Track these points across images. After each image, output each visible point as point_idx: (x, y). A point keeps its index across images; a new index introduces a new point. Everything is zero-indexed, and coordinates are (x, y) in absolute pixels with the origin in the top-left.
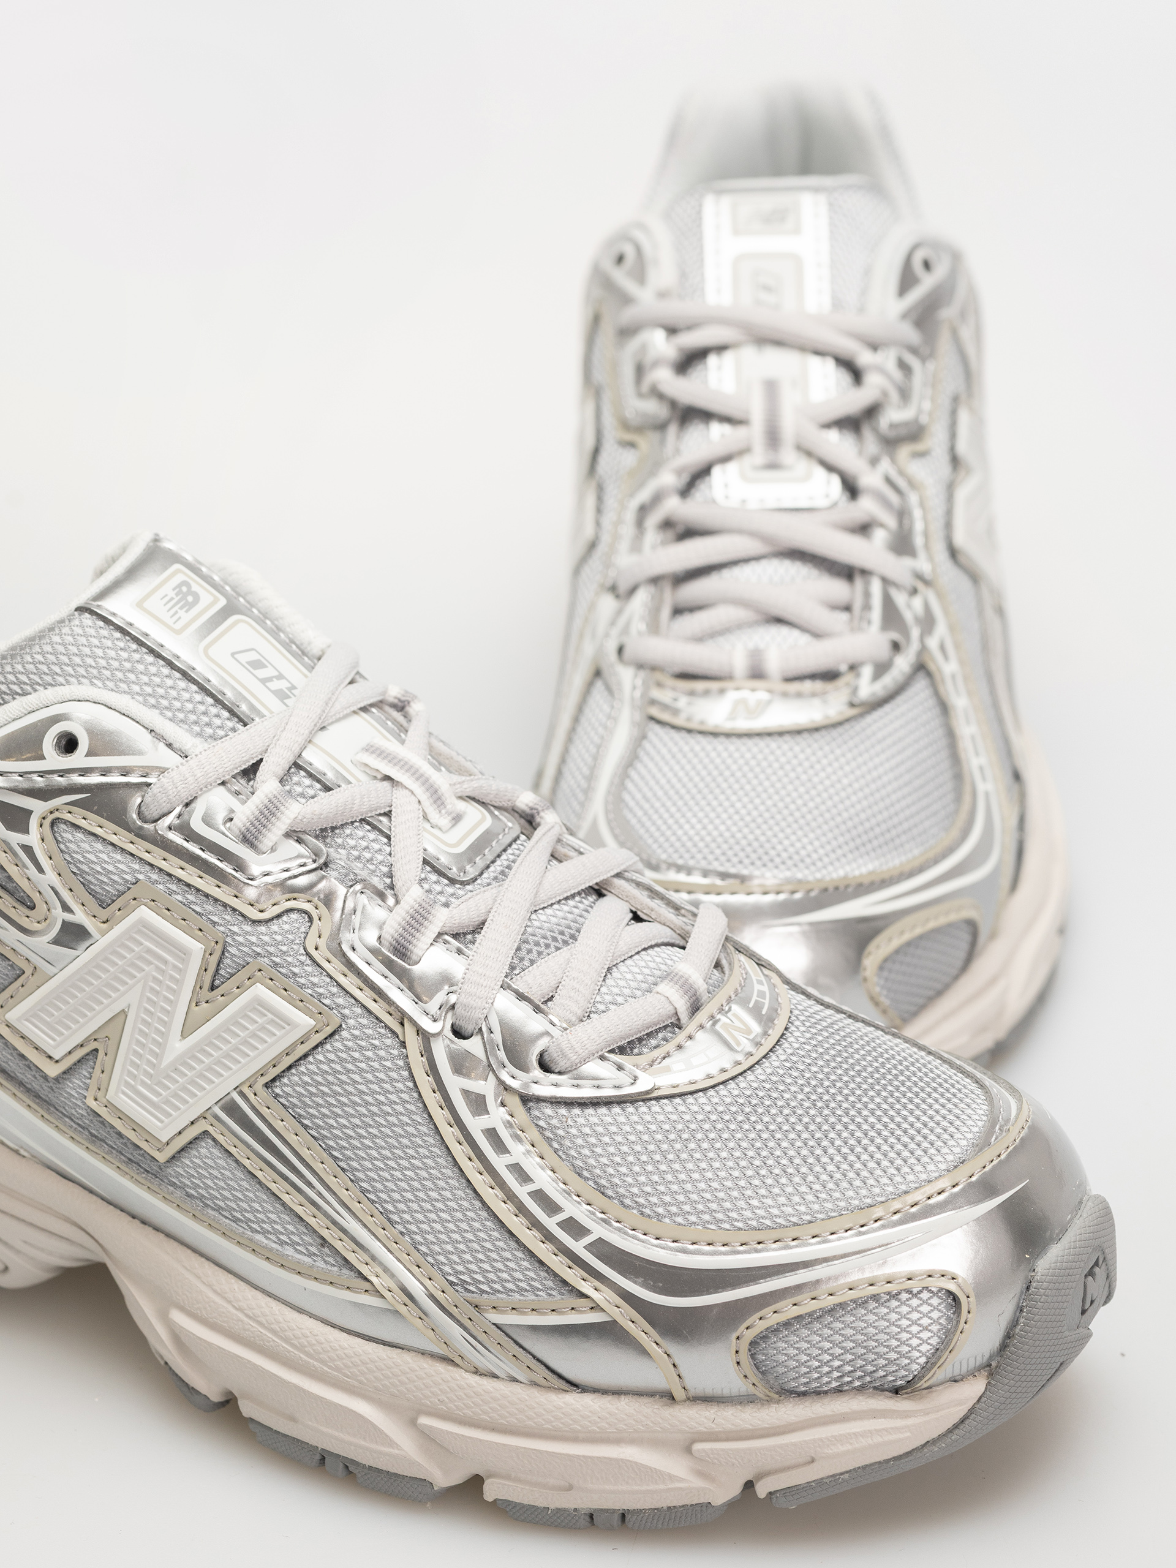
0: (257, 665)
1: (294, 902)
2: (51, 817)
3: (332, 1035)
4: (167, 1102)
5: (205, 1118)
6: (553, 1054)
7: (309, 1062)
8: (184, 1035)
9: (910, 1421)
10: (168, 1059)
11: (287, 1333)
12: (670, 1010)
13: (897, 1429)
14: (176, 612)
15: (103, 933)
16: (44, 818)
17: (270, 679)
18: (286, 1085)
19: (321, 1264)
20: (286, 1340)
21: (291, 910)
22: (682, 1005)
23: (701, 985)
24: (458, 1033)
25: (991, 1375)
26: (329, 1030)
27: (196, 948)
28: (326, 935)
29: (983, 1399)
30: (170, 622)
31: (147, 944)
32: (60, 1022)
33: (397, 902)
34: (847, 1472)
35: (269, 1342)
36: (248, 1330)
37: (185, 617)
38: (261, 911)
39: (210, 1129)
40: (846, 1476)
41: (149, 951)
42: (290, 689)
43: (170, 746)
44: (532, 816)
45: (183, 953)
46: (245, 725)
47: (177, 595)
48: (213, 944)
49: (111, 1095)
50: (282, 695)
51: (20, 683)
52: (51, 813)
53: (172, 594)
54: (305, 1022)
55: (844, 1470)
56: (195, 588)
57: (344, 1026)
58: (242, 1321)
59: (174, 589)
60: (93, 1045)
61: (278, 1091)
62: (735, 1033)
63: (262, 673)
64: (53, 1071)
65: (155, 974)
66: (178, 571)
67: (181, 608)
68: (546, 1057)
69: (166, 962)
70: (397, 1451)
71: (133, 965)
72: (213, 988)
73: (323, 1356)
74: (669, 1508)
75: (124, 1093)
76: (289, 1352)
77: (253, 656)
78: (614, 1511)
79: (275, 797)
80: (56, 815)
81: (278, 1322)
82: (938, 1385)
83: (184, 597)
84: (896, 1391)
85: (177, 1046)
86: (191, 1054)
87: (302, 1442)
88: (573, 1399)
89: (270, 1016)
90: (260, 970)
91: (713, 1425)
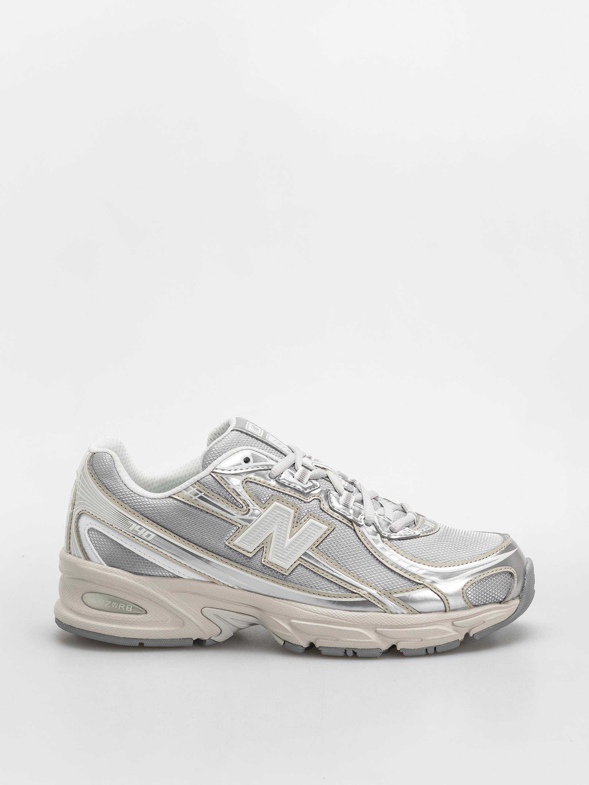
1: (315, 497)
2: (245, 481)
3: (333, 530)
4: (287, 557)
5: (299, 560)
7: (328, 538)
8: (290, 538)
9: (506, 609)
10: (287, 544)
11: (333, 615)
13: (503, 612)
15: (264, 512)
16: (243, 482)
18: (322, 546)
19: (340, 593)
20: (333, 617)
21: (314, 499)
22: (415, 518)
24: (367, 525)
25: (520, 598)
26: (332, 529)
27: (292, 511)
28: (325, 505)
29: (520, 605)
31: (278, 512)
32: (252, 540)
33: (341, 495)
34: (491, 626)
35: (327, 619)
36: (320, 618)
38: (307, 500)
39: (301, 563)
40: (491, 628)
41: (279, 514)
43: (272, 459)
44: (353, 483)
45: (289, 513)
46: (286, 456)
48: (296, 509)
49: (269, 559)
51: (213, 457)
52: (245, 480)
54: (325, 527)
55: (490, 626)
57: (336, 527)
58: (317, 616)
60: (263, 545)
61: (319, 548)
64: (250, 555)
65: (281, 520)
68: (392, 529)
69: (284, 516)
70: (371, 640)
71: (274, 519)
72: (297, 522)
73: (346, 618)
74: (448, 643)
75: (273, 558)
76: (334, 620)
78: (432, 647)
81: (329, 613)
82: (509, 601)
84: (500, 602)
85: (289, 541)
86: (293, 542)
87: (338, 648)
89: (316, 527)
90: (311, 515)
91: (458, 616)
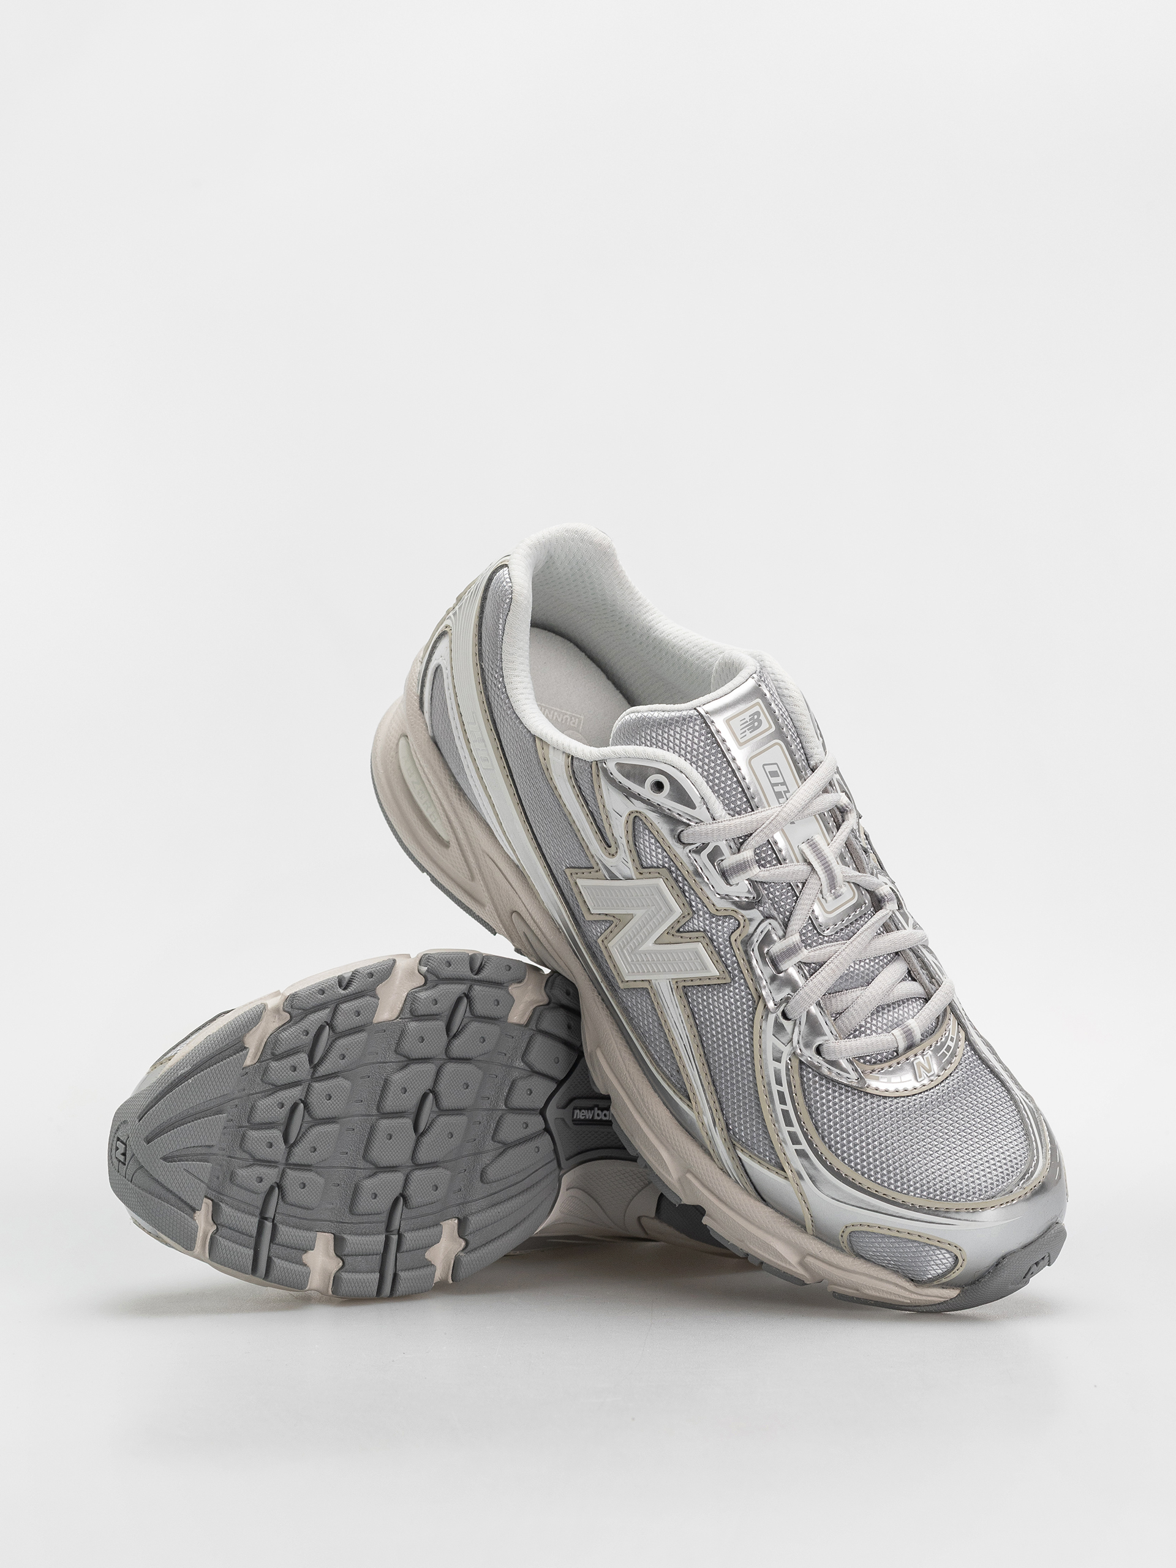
0: (774, 774)
1: (735, 913)
2: (635, 814)
3: (724, 985)
4: (635, 965)
6: (824, 1049)
7: (709, 990)
8: (655, 943)
12: (894, 1045)
14: (745, 731)
15: (637, 877)
16: (631, 813)
17: (777, 785)
18: (694, 993)
19: (674, 1080)
21: (732, 917)
22: (902, 1046)
23: (918, 1036)
24: (784, 1015)
26: (723, 981)
27: (678, 911)
28: (743, 936)
30: (739, 736)
31: (656, 896)
32: (600, 900)
33: (784, 936)
37: (749, 735)
38: (717, 910)
39: (650, 989)
42: (785, 792)
43: (708, 809)
46: (753, 810)
47: (750, 720)
48: (687, 913)
49: (610, 945)
50: (779, 795)
53: (748, 719)
54: (714, 971)
56: (762, 717)
57: (732, 984)
59: (750, 716)
62: (922, 1070)
63: (774, 780)
64: (588, 917)
65: (654, 910)
66: (758, 704)
67: (748, 730)
68: (821, 1049)
71: (645, 900)
72: (678, 931)
74: (784, 1272)
75: (616, 948)
77: (774, 768)
78: (759, 1259)
79: (748, 861)
80: (638, 815)
83: (753, 723)
84: (912, 1281)
85: (650, 946)
86: (655, 953)
88: (759, 1206)
89: (698, 960)
90: (703, 937)
91: (819, 1253)
